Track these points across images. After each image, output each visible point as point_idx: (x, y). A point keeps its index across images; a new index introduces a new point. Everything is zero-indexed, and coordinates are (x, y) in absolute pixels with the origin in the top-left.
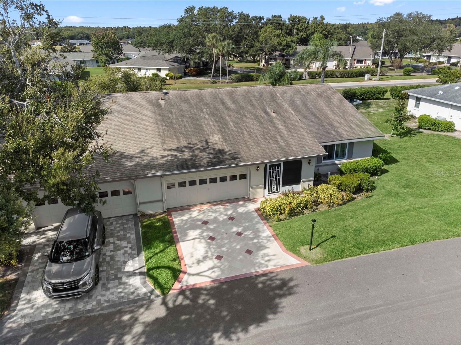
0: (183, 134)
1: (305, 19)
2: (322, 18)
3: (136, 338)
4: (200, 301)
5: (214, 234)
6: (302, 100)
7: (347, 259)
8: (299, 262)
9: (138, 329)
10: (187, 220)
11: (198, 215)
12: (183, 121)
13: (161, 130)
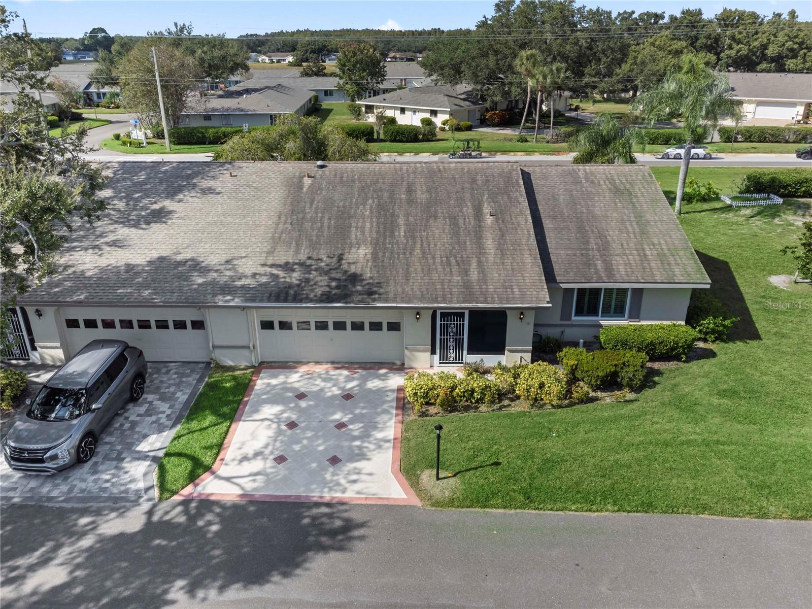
0: (310, 240)
1: (754, 16)
2: (793, 14)
3: (73, 555)
4: (200, 523)
5: (299, 417)
6: (572, 195)
7: (494, 510)
8: (405, 496)
9: (87, 542)
10: (276, 385)
11: (298, 381)
12: (322, 218)
13: (279, 230)
